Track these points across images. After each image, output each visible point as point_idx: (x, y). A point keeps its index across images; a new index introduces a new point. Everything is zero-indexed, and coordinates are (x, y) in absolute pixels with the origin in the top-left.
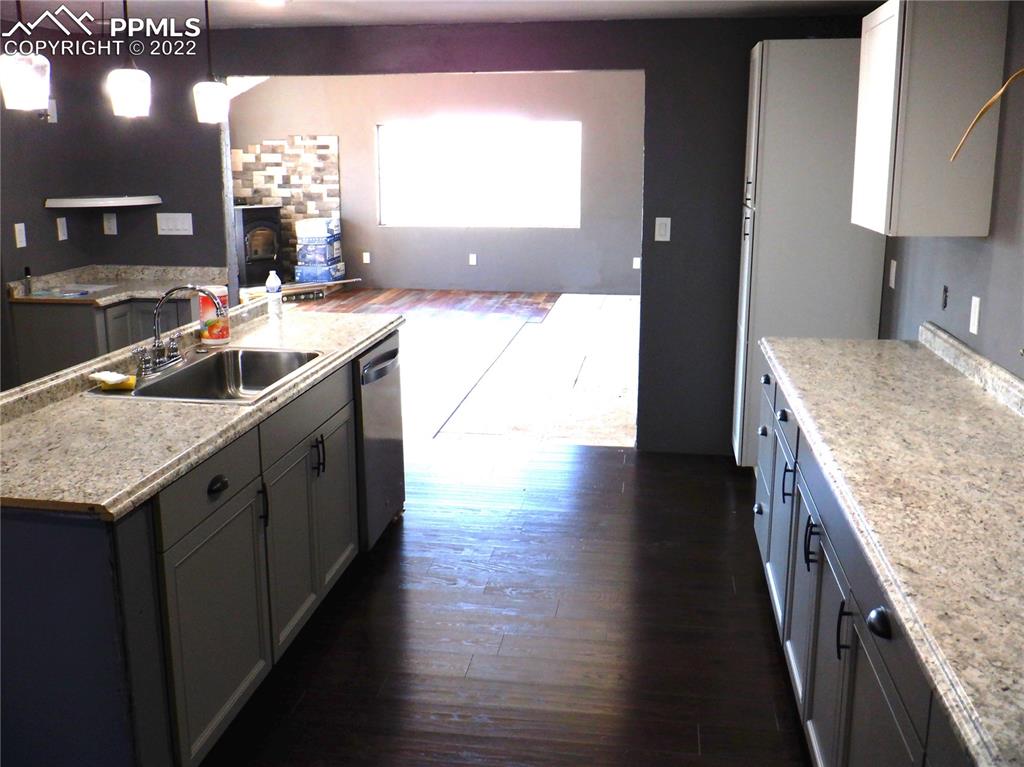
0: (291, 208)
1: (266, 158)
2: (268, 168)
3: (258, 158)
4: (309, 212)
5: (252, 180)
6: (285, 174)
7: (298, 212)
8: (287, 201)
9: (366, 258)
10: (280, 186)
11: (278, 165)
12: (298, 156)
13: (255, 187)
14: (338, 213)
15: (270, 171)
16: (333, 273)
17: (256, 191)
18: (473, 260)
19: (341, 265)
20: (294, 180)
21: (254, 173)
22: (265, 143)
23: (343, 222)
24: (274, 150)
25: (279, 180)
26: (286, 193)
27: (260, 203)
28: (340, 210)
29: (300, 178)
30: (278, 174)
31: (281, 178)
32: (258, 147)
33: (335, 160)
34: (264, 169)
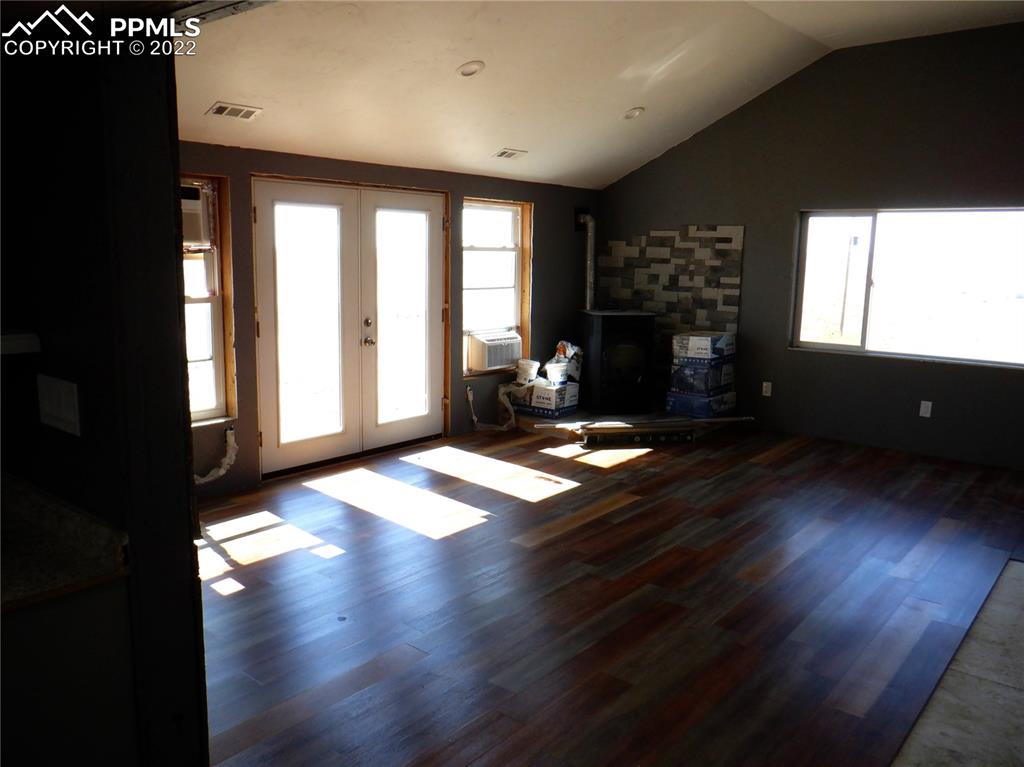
0: (676, 316)
1: (653, 252)
2: (653, 265)
3: (642, 252)
4: (697, 322)
5: (633, 280)
6: (673, 273)
7: (685, 321)
8: (671, 307)
9: (767, 388)
10: (665, 288)
11: (666, 261)
12: (691, 251)
13: (636, 287)
14: (735, 326)
15: (655, 268)
16: (715, 407)
17: (637, 293)
18: (926, 409)
19: (729, 396)
20: (684, 281)
21: (636, 270)
22: (653, 234)
23: (740, 339)
24: (662, 242)
25: (664, 280)
26: (672, 296)
27: (640, 308)
28: (738, 323)
29: (691, 279)
30: (665, 272)
31: (668, 277)
32: (644, 238)
33: (737, 257)
34: (648, 266)
